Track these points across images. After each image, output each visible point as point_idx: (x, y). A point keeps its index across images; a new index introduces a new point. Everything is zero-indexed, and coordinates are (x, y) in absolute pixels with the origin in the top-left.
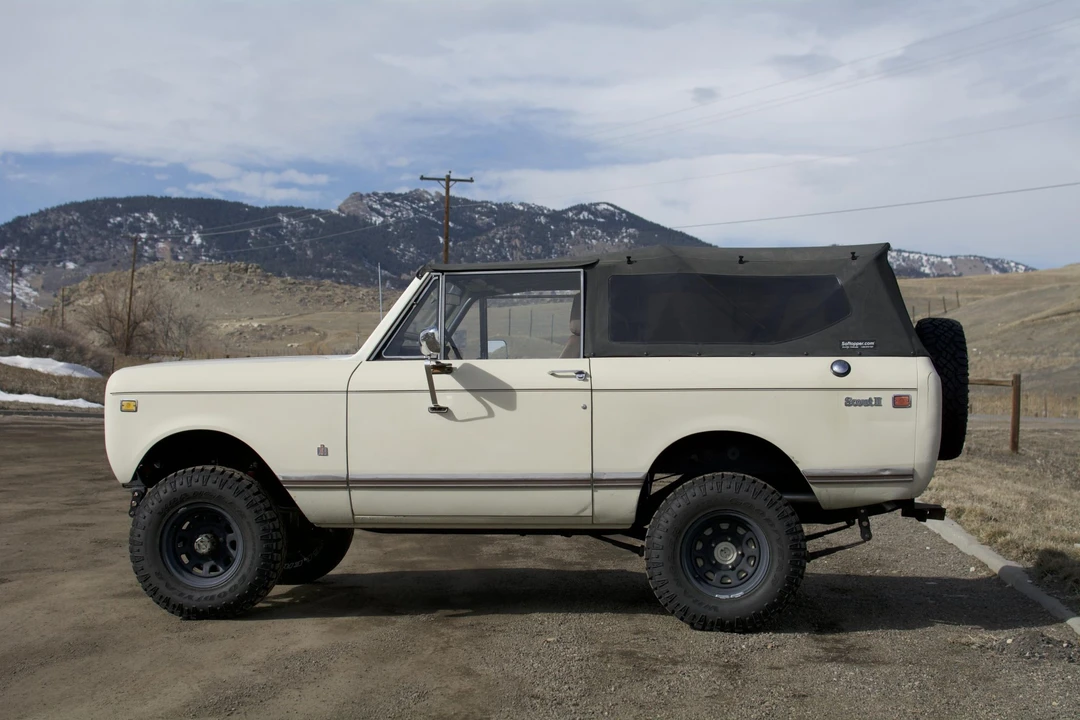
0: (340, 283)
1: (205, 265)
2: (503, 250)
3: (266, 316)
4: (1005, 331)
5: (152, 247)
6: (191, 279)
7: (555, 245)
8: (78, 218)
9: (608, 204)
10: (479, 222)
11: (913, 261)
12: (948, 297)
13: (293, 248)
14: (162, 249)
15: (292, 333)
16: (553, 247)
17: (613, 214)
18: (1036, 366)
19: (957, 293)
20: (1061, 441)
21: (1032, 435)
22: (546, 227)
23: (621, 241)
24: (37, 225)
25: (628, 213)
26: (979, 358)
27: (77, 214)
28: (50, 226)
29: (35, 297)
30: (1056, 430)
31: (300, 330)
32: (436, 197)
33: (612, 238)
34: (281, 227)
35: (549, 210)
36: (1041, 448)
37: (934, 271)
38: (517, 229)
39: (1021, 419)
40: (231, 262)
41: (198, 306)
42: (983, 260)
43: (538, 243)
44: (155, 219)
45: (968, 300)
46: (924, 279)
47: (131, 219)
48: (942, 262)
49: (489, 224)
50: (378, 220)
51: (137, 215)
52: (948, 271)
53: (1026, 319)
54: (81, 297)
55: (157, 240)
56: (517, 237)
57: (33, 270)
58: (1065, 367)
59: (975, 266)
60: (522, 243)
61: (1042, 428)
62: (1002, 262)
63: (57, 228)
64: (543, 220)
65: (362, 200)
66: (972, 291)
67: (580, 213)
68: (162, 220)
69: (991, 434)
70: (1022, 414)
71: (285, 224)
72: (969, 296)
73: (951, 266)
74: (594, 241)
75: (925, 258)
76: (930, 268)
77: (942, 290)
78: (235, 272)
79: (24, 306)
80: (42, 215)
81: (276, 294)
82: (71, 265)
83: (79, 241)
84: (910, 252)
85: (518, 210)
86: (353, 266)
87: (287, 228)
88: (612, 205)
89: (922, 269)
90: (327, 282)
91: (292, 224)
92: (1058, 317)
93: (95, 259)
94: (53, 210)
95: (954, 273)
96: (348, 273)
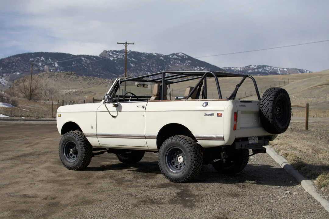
0: (100, 78)
1: (59, 73)
2: (150, 67)
3: (77, 88)
4: (303, 91)
5: (43, 67)
6: (54, 77)
7: (166, 66)
8: (20, 59)
9: (182, 53)
10: (143, 59)
11: (275, 70)
12: (286, 80)
13: (86, 67)
14: (46, 68)
15: (85, 93)
16: (165, 66)
17: (183, 56)
18: (313, 101)
19: (288, 79)
20: (322, 126)
21: (312, 124)
22: (163, 60)
23: (186, 64)
24: (7, 61)
25: (188, 56)
26: (295, 99)
27: (20, 58)
28: (11, 61)
29: (7, 83)
30: (320, 122)
31: (88, 93)
32: (129, 51)
33: (183, 63)
34: (82, 61)
35: (164, 55)
36: (315, 128)
37: (281, 73)
38: (154, 61)
39: (309, 118)
40: (66, 72)
41: (55, 85)
42: (296, 69)
43: (160, 65)
44: (44, 59)
45: (292, 81)
46: (278, 75)
47: (36, 59)
48: (284, 70)
49: (146, 60)
50: (112, 59)
51: (38, 58)
52: (285, 73)
53: (310, 87)
54: (21, 83)
55: (44, 66)
56: (154, 63)
57: (6, 75)
58: (322, 102)
59: (294, 71)
60: (156, 65)
61: (316, 121)
62: (302, 70)
63: (13, 62)
64: (162, 58)
65: (107, 53)
66: (293, 79)
67: (173, 56)
68: (46, 59)
69: (299, 124)
70: (309, 116)
71: (83, 60)
72: (292, 80)
73: (286, 71)
74: (178, 64)
75: (279, 69)
76: (280, 72)
77: (283, 79)
78: (68, 75)
79: (4, 86)
80: (9, 58)
81: (80, 81)
82: (18, 73)
83: (21, 66)
84: (274, 67)
85: (154, 55)
86: (104, 73)
87: (84, 61)
88: (183, 54)
89: (278, 72)
90: (96, 78)
91: (85, 60)
92: (320, 86)
93: (26, 72)
94: (12, 56)
95: (288, 73)
96: (103, 75)
